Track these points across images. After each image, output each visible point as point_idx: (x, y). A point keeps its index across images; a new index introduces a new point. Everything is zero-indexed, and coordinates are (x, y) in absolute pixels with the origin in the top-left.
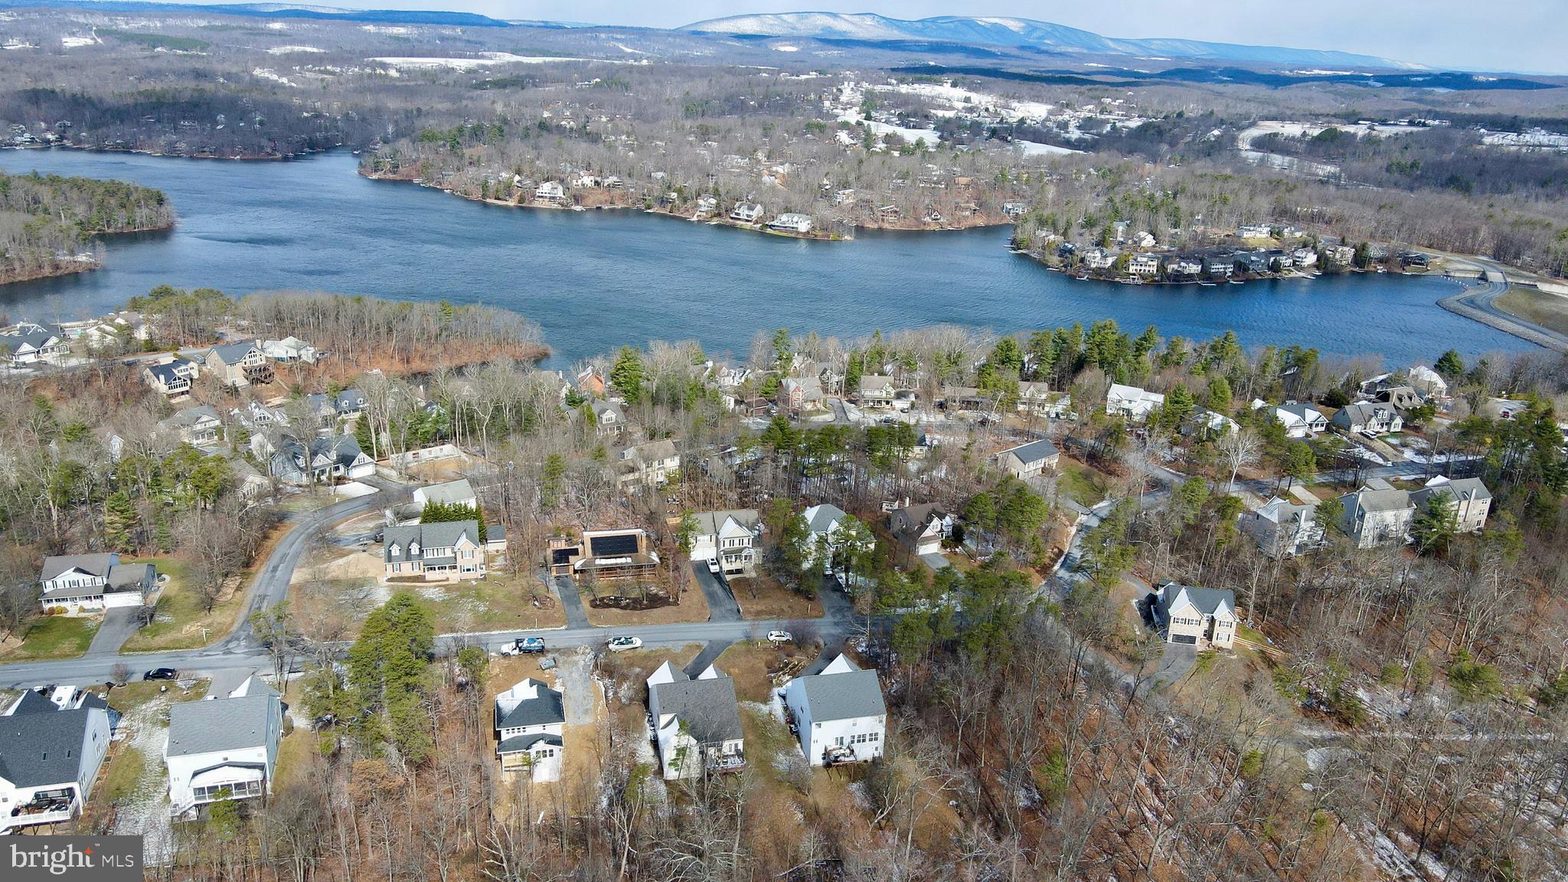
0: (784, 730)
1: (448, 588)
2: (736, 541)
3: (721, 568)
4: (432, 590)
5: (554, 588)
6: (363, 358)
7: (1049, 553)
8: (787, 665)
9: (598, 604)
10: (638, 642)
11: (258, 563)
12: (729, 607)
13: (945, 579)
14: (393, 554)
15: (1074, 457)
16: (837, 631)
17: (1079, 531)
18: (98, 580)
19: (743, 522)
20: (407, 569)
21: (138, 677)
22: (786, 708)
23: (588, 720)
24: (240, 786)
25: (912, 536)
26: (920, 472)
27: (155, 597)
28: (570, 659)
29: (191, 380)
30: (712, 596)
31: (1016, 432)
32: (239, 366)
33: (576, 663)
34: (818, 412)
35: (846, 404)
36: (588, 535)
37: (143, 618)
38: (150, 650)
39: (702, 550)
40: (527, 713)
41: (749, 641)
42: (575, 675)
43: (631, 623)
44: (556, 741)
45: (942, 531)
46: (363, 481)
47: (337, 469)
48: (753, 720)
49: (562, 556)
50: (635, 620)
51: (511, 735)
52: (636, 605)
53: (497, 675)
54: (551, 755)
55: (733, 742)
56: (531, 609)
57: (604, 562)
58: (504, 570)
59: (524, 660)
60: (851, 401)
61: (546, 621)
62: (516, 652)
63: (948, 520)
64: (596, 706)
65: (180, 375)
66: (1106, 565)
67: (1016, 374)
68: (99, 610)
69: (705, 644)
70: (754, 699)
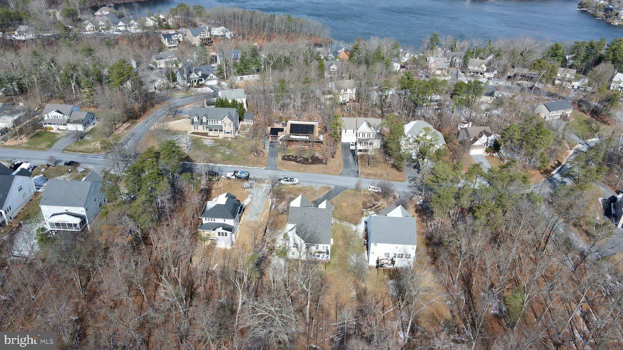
0: (361, 241)
1: (216, 141)
2: (366, 135)
3: (356, 148)
4: (209, 140)
5: (268, 147)
6: (252, 38)
7: (552, 163)
8: (374, 205)
9: (287, 158)
10: (296, 181)
11: (142, 118)
12: (353, 169)
13: (475, 169)
14: (195, 121)
15: (583, 111)
16: (407, 191)
17: (575, 153)
18: (65, 117)
19: (372, 124)
20: (201, 129)
21: (62, 164)
22: (366, 230)
23: (254, 218)
25: (467, 144)
26: (487, 110)
27: (90, 127)
28: (260, 185)
29: (179, 42)
30: (346, 162)
31: (550, 95)
32: (198, 37)
33: (262, 187)
34: (444, 75)
35: (460, 73)
36: (290, 122)
37: (81, 136)
38: (75, 151)
39: (348, 137)
40: (219, 211)
41: (357, 189)
42: (259, 194)
43: (299, 171)
44: (230, 229)
45: (487, 142)
46: (211, 87)
47: (201, 80)
48: (345, 233)
49: (275, 132)
50: (302, 169)
51: (207, 222)
52: (305, 161)
53: (220, 188)
55: (325, 245)
56: (252, 156)
57: (294, 137)
58: (247, 135)
59: (237, 182)
60: (463, 72)
61: (256, 163)
62: (234, 177)
63: (492, 137)
64: (263, 212)
65: (174, 39)
66: (585, 176)
67: (559, 64)
68: (66, 130)
69: (333, 187)
70: (350, 222)
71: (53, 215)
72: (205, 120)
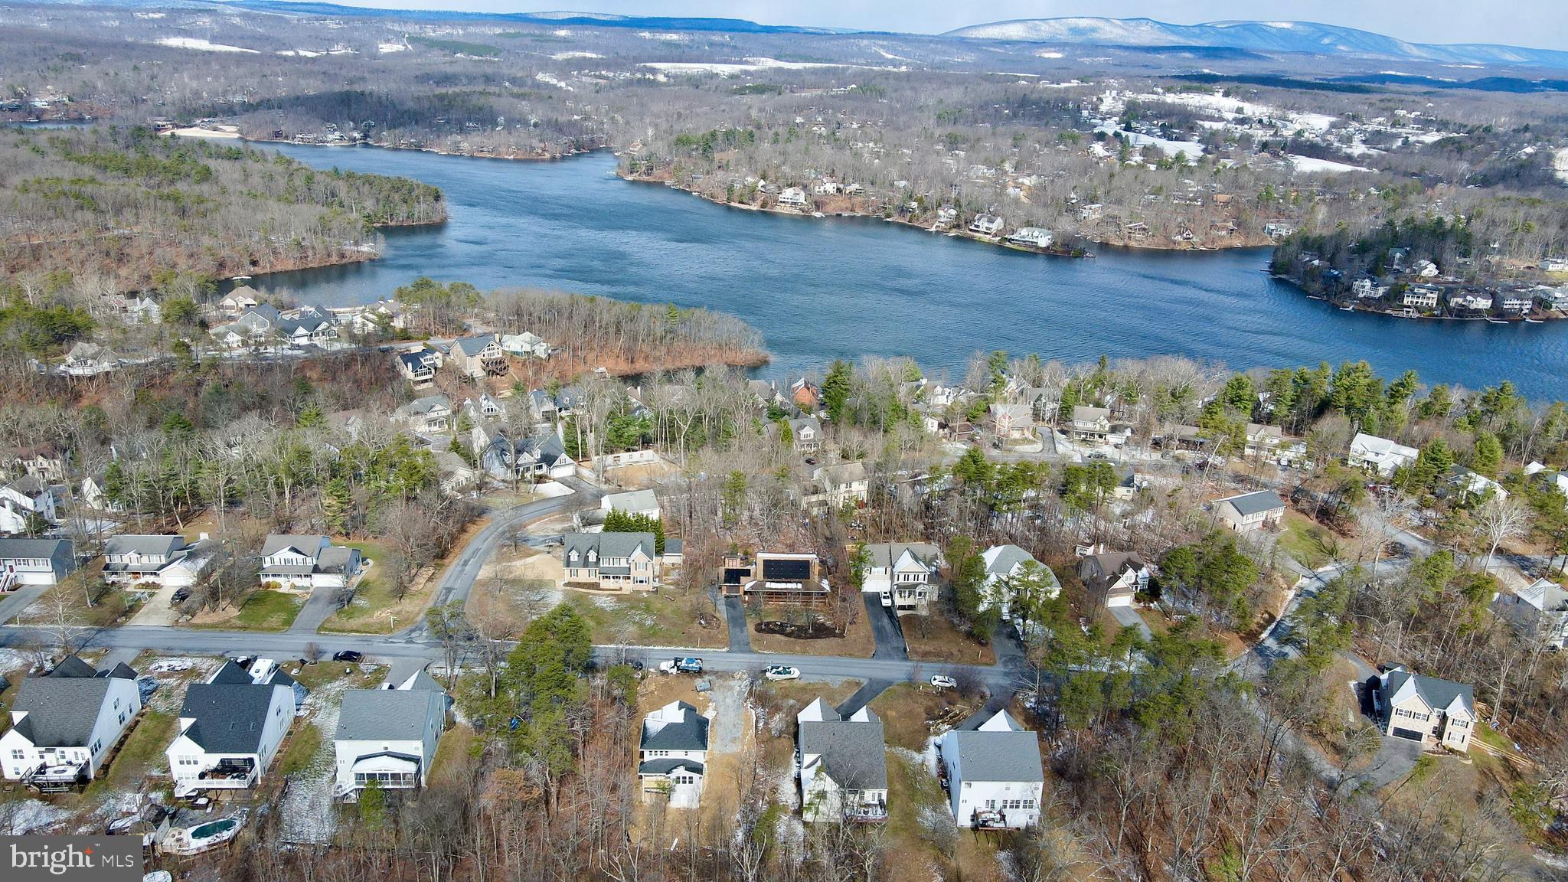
0: (934, 783)
1: (620, 598)
2: (911, 576)
3: (893, 602)
4: (604, 598)
5: (722, 607)
6: (591, 356)
7: (1258, 618)
8: (947, 713)
9: (764, 628)
10: (796, 673)
11: (452, 555)
12: (895, 645)
13: (1127, 637)
14: (572, 559)
15: (1303, 511)
16: (1005, 682)
17: (1297, 596)
18: (309, 560)
19: (920, 556)
20: (584, 575)
21: (328, 657)
22: (940, 760)
23: (735, 748)
24: (395, 777)
25: (1101, 586)
26: (1124, 515)
27: (356, 580)
28: (726, 683)
29: (436, 369)
30: (879, 632)
31: (1239, 479)
32: (479, 357)
33: (731, 688)
34: (1026, 441)
35: (1057, 435)
36: (762, 556)
37: (343, 600)
38: (343, 631)
39: (875, 582)
40: (672, 736)
41: (911, 684)
42: (729, 701)
43: (793, 652)
44: (697, 769)
45: (1136, 583)
46: (563, 481)
47: (540, 467)
48: (904, 769)
49: (734, 576)
50: (798, 648)
51: (653, 757)
52: (801, 633)
53: (652, 692)
54: (691, 782)
55: (876, 791)
56: (695, 627)
57: (774, 585)
58: (677, 584)
59: (681, 679)
60: (1063, 432)
61: (710, 641)
62: (674, 671)
63: (1144, 572)
64: (744, 736)
65: (425, 363)
66: (1318, 641)
67: (1247, 415)
68: (308, 588)
69: (865, 682)
70: (908, 746)
71: (359, 759)
72: (592, 557)
